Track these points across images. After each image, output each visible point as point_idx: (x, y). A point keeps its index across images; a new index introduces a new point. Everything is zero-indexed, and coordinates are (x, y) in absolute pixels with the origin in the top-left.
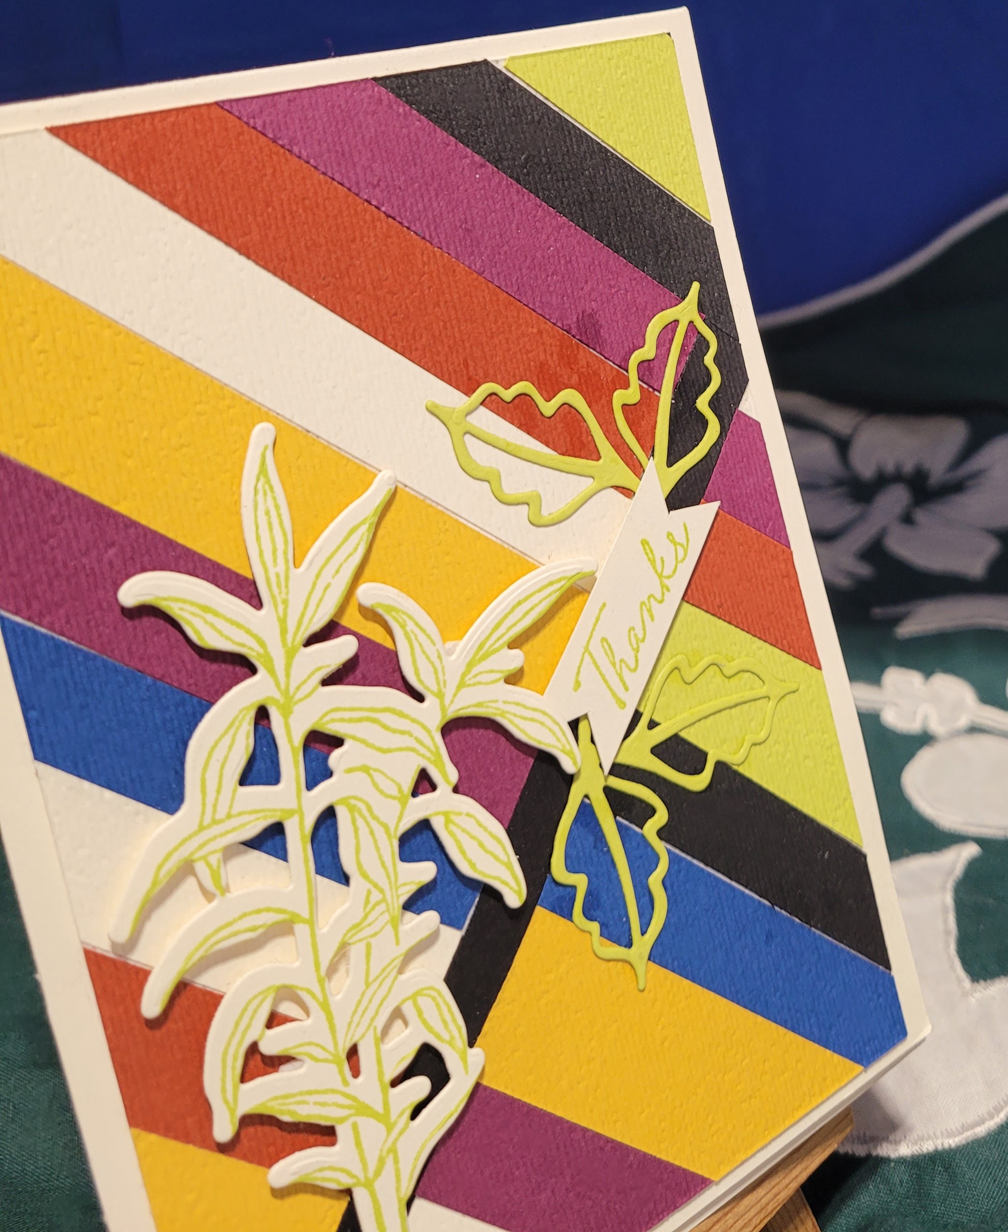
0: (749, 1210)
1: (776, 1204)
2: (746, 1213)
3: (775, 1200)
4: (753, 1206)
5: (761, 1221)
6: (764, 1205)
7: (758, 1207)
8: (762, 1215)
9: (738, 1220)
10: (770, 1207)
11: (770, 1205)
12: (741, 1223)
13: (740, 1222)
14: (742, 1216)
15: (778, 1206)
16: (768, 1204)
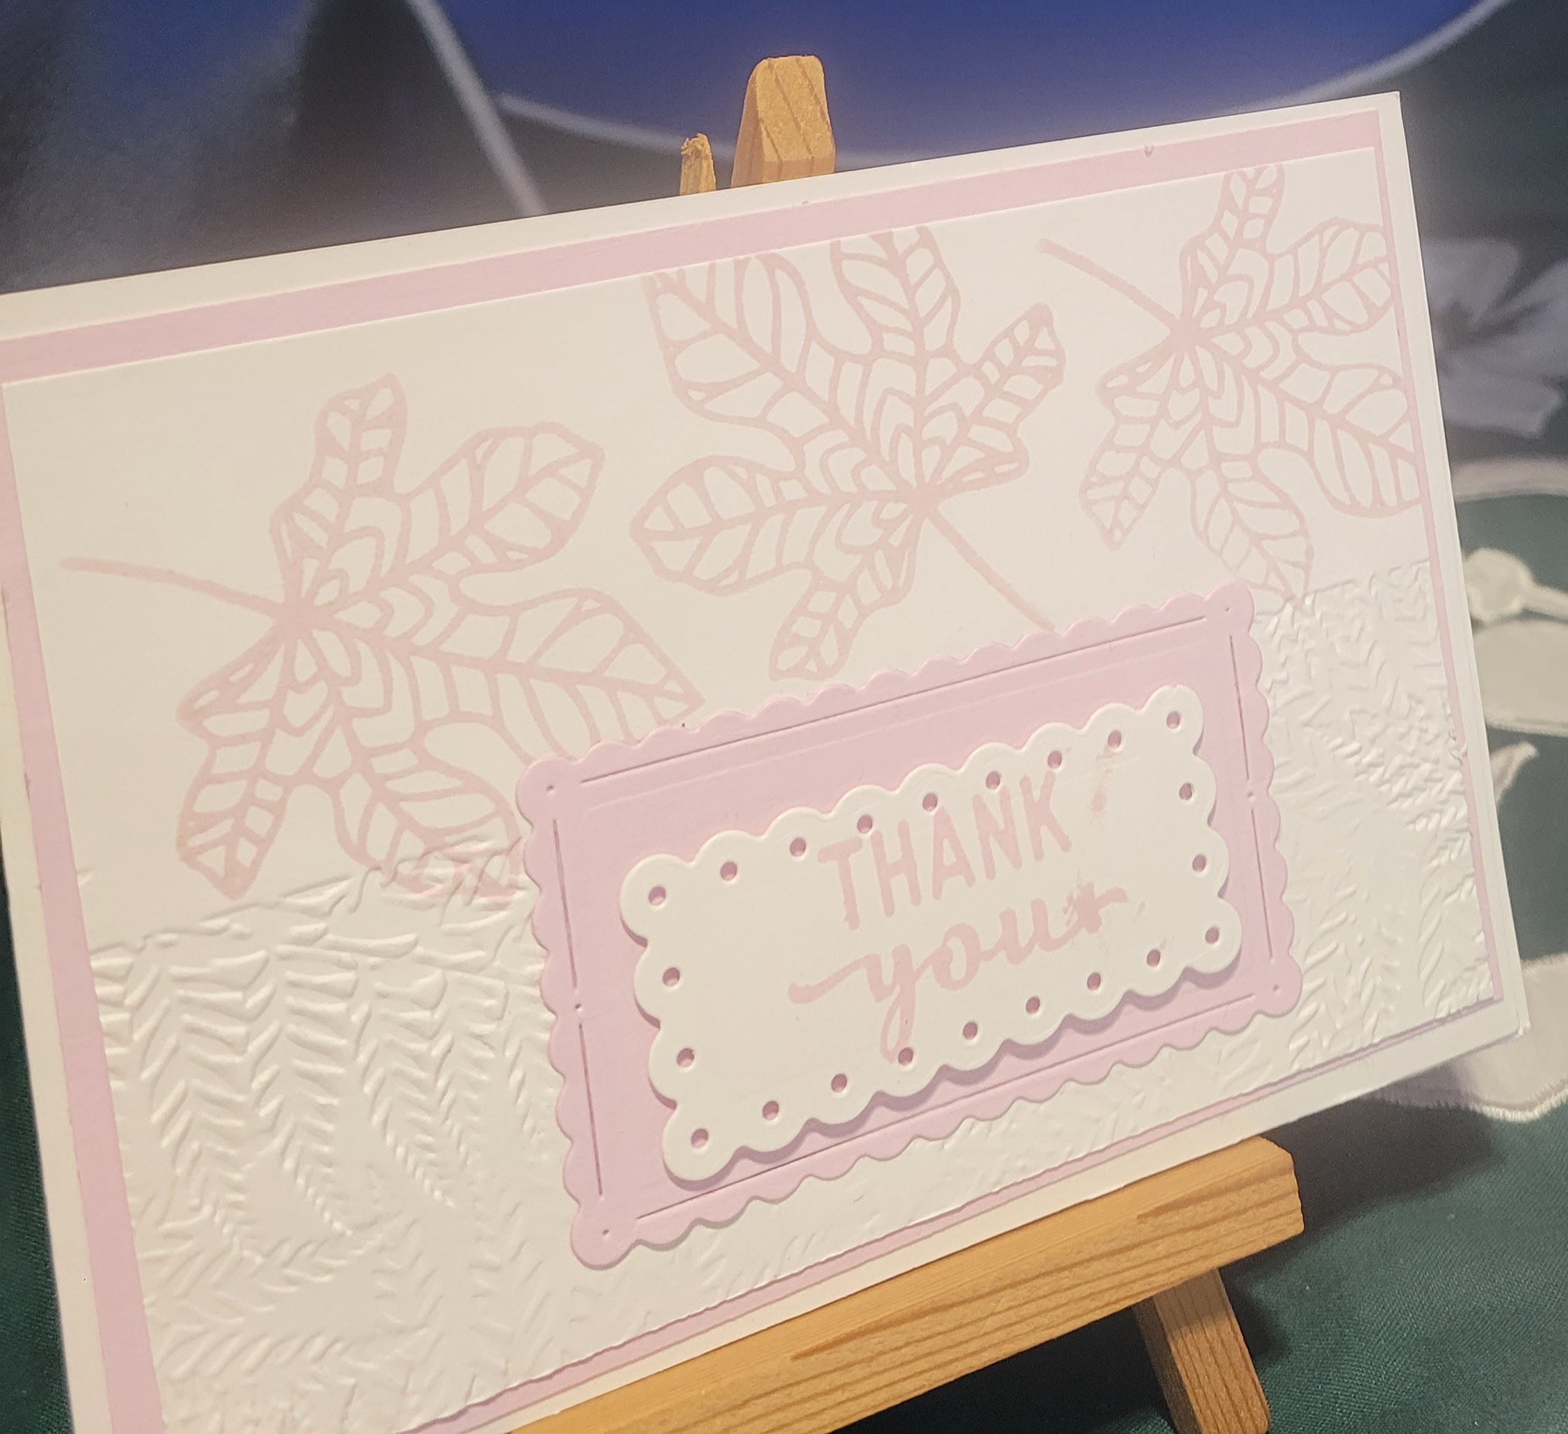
0: (1099, 1278)
1: (1148, 1287)
2: (1094, 1281)
3: (1147, 1281)
4: (1108, 1275)
5: (1118, 1301)
6: (1126, 1281)
7: (1116, 1280)
8: (1121, 1294)
9: (1079, 1285)
10: (1137, 1288)
11: (1136, 1285)
12: (1084, 1290)
13: (1083, 1288)
14: (1087, 1282)
15: (1150, 1290)
16: (1134, 1282)
